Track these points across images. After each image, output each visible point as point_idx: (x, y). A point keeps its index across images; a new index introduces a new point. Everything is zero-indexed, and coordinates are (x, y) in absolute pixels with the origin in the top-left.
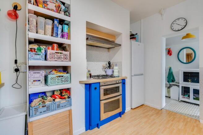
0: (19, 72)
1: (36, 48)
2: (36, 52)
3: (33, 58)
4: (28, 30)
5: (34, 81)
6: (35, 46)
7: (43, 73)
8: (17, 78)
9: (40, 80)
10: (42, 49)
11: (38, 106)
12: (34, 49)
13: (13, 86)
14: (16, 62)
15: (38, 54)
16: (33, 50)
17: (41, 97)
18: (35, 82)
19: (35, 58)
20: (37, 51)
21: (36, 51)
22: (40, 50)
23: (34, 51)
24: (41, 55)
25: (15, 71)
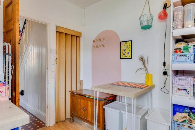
0: (167, 75)
1: (182, 48)
2: (182, 52)
3: (177, 60)
4: (173, 28)
5: (178, 89)
6: (182, 45)
7: (191, 80)
8: (165, 82)
9: (186, 90)
10: (190, 47)
11: (182, 122)
12: (180, 49)
13: (162, 89)
14: (164, 64)
15: (184, 55)
16: (178, 51)
17: (187, 113)
18: (180, 91)
19: (180, 60)
20: (184, 51)
21: (182, 50)
22: (187, 49)
23: (180, 52)
24: (188, 55)
25: (164, 74)
